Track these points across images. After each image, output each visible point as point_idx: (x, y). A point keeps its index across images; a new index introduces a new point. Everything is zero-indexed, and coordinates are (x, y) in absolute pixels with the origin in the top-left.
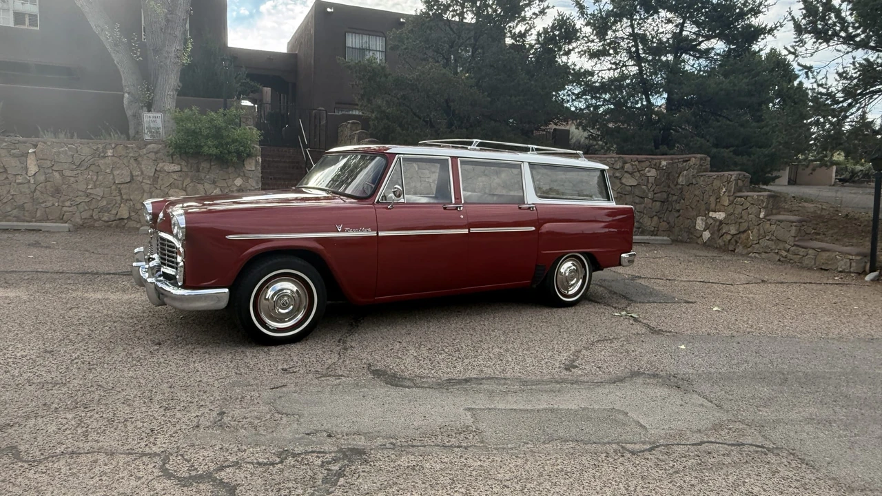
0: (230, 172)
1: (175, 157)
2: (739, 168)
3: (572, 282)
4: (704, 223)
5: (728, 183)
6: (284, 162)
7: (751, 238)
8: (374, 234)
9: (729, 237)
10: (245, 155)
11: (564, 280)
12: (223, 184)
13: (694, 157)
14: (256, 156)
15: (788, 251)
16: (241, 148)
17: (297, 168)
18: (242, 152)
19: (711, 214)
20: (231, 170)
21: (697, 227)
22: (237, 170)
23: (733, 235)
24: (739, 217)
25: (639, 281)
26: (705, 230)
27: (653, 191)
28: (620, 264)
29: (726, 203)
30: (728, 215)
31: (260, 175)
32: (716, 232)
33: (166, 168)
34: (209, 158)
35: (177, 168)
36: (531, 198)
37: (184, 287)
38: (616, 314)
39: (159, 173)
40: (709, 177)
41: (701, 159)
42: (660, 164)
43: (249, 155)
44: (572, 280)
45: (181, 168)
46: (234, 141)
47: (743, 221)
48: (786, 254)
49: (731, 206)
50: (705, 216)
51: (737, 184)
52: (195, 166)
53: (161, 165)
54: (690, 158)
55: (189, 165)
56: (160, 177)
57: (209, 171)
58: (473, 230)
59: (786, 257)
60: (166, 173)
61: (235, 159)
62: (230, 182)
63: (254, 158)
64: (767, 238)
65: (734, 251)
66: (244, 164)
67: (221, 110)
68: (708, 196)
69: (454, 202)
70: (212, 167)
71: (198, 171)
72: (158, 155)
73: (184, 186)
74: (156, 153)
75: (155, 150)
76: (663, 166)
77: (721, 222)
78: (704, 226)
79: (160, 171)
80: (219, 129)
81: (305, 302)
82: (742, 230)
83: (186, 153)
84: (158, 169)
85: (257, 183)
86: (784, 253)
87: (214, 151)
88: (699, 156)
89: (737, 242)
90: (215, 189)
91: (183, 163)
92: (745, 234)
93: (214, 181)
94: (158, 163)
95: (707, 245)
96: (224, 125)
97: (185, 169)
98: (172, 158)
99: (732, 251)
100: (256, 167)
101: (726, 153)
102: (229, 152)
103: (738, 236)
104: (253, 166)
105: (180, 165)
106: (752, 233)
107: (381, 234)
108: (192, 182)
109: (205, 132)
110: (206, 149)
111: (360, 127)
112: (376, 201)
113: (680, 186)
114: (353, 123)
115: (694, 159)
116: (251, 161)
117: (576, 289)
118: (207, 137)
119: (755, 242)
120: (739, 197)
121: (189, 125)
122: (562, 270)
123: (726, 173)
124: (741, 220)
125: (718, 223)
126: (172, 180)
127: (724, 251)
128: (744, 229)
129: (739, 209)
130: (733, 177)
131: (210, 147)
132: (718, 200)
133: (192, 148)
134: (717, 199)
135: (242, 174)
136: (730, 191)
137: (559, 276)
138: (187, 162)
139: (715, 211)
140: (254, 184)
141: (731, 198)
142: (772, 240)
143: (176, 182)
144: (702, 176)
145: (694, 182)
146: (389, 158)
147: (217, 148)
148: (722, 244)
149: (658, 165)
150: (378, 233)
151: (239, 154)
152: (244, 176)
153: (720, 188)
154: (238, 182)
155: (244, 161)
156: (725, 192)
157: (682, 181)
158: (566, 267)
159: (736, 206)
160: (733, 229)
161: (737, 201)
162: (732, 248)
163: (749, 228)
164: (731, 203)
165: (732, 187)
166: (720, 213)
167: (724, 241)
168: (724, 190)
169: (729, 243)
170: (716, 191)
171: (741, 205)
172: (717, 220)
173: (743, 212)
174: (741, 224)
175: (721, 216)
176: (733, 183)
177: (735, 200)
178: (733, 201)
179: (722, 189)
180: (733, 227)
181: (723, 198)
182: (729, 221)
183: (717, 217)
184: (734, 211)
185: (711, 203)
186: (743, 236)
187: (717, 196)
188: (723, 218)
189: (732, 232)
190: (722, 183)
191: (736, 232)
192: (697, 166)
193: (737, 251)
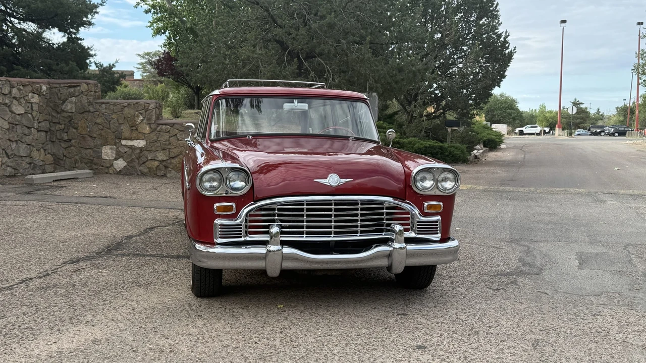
4: (114, 152)
5: (146, 111)
9: (156, 164)
13: (85, 83)
19: (124, 142)
21: (104, 157)
23: (161, 162)
24: (168, 143)
26: (116, 159)
27: (38, 120)
29: (146, 131)
30: (150, 143)
32: (135, 160)
42: (41, 89)
47: (172, 147)
49: (154, 133)
50: (115, 144)
51: (157, 112)
54: (79, 83)
68: (116, 125)
76: (44, 91)
77: (141, 149)
78: (114, 155)
82: (172, 155)
88: (91, 82)
89: (167, 168)
92: (177, 160)
95: (124, 173)
99: (162, 176)
103: (169, 161)
115: (85, 85)
120: (163, 125)
123: (141, 102)
124: (169, 147)
125: (138, 151)
128: (176, 154)
129: (166, 136)
130: (152, 106)
132: (134, 128)
134: (132, 127)
136: (149, 119)
141: (153, 126)
144: (103, 103)
145: (91, 109)
148: (145, 170)
149: (39, 90)
153: (134, 116)
156: (142, 121)
157: (71, 108)
159: (162, 133)
160: (161, 156)
161: (161, 128)
162: (162, 173)
163: (181, 153)
164: (153, 131)
165: (152, 116)
166: (138, 141)
167: (148, 168)
168: (141, 118)
169: (156, 169)
170: (129, 119)
171: (167, 132)
172: (136, 148)
173: (171, 138)
174: (170, 150)
175: (140, 143)
176: (152, 111)
177: (159, 128)
178: (155, 129)
179: (138, 117)
180: (160, 154)
181: (141, 126)
182: (153, 148)
183: (136, 145)
184: (158, 138)
185: (123, 131)
186: (173, 161)
187: (133, 123)
188: (144, 145)
189: (160, 159)
190: (137, 111)
191: (165, 158)
192: (92, 93)
193: (168, 176)
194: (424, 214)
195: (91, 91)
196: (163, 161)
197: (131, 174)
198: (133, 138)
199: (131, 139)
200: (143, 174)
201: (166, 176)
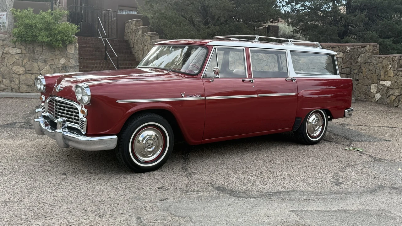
0: (57, 54)
1: (17, 43)
2: (396, 52)
3: (317, 128)
4: (376, 88)
5: (393, 62)
6: (90, 47)
8: (203, 98)
9: (394, 97)
10: (68, 42)
11: (312, 127)
12: (51, 62)
14: (75, 43)
16: (65, 37)
17: (99, 52)
18: (66, 40)
19: (381, 82)
20: (57, 52)
21: (372, 91)
22: (62, 53)
23: (397, 96)
25: (348, 127)
26: (377, 93)
27: (341, 67)
28: (344, 116)
29: (392, 75)
30: (394, 83)
31: (78, 57)
32: (385, 94)
33: (11, 51)
34: (42, 44)
35: (18, 51)
36: (292, 74)
37: (87, 135)
38: (347, 149)
39: (5, 55)
40: (380, 58)
41: (374, 46)
42: (346, 49)
43: (71, 43)
44: (316, 127)
45: (21, 51)
46: (59, 33)
49: (395, 77)
50: (377, 83)
51: (399, 63)
52: (32, 49)
53: (7, 49)
54: (366, 45)
55: (27, 49)
56: (6, 57)
57: (41, 54)
58: (260, 95)
60: (10, 55)
61: (61, 45)
62: (56, 61)
63: (73, 45)
65: (397, 106)
66: (66, 49)
67: (49, 11)
68: (379, 71)
69: (247, 77)
70: (44, 51)
71: (34, 53)
72: (5, 42)
73: (24, 63)
74: (3, 40)
75: (2, 39)
76: (348, 51)
77: (388, 88)
78: (376, 90)
79: (6, 53)
80: (49, 24)
81: (161, 143)
83: (26, 41)
84: (4, 52)
85: (76, 61)
87: (46, 39)
88: (372, 44)
89: (399, 101)
90: (46, 66)
91: (23, 48)
93: (45, 60)
94: (5, 48)
95: (378, 103)
96: (52, 21)
97: (24, 52)
98: (15, 44)
99: (396, 106)
100: (75, 51)
101: (388, 42)
102: (57, 41)
103: (400, 97)
104: (73, 50)
105: (20, 48)
107: (207, 98)
108: (29, 61)
109: (40, 26)
110: (40, 38)
111: (142, 24)
112: (202, 77)
113: (360, 64)
114: (137, 21)
115: (369, 46)
116: (71, 47)
117: (318, 132)
118: (41, 30)
120: (400, 71)
121: (28, 21)
122: (310, 120)
123: (392, 56)
125: (386, 88)
126: (14, 60)
127: (391, 107)
130: (397, 58)
131: (43, 37)
132: (386, 73)
133: (30, 38)
134: (385, 72)
135: (65, 56)
136: (394, 67)
137: (308, 124)
138: (26, 48)
139: (384, 80)
140: (74, 63)
141: (395, 72)
143: (18, 61)
144: (375, 57)
145: (369, 61)
146: (208, 48)
147: (48, 38)
148: (389, 102)
149: (344, 50)
150: (205, 98)
151: (63, 41)
152: (67, 57)
153: (387, 65)
154: (63, 61)
155: (66, 46)
156: (391, 68)
157: (361, 60)
158: (313, 118)
159: (399, 77)
160: (396, 92)
161: (399, 74)
164: (395, 75)
165: (396, 65)
166: (387, 81)
167: (390, 100)
169: (394, 101)
170: (385, 67)
172: (386, 86)
175: (388, 83)
176: (396, 62)
177: (398, 73)
179: (389, 66)
180: (397, 91)
181: (389, 72)
182: (394, 87)
183: (386, 84)
184: (397, 80)
185: (381, 75)
187: (386, 70)
188: (390, 85)
189: (396, 94)
190: (389, 62)
191: (398, 94)
192: (371, 51)
195: (371, 50)
197: (382, 104)
198: (385, 80)
200: (388, 105)
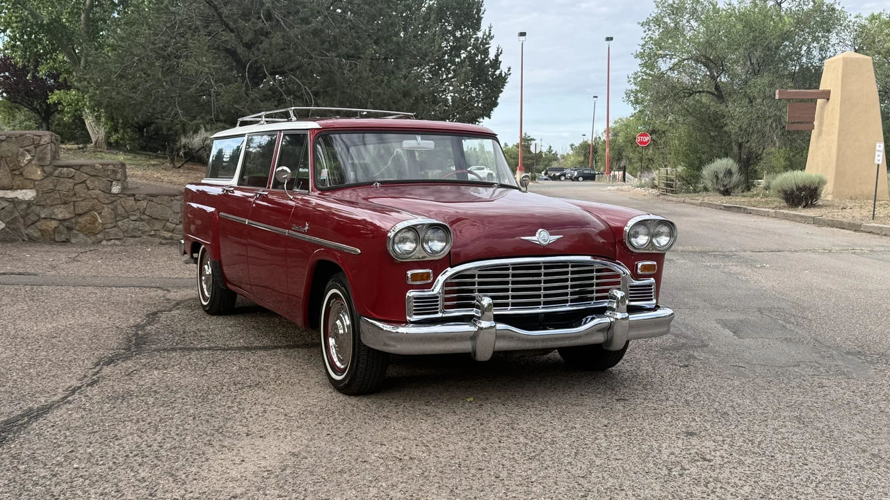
5: (35, 148)
7: (100, 220)
9: (54, 224)
15: (173, 231)
19: (3, 194)
23: (62, 221)
24: (72, 193)
29: (37, 176)
30: (42, 193)
32: (19, 219)
47: (78, 199)
48: (170, 234)
49: (50, 179)
51: (54, 149)
59: (171, 238)
64: (133, 218)
65: (65, 241)
77: (29, 203)
82: (79, 211)
86: (168, 235)
89: (71, 229)
92: (86, 218)
99: (62, 241)
103: (74, 220)
106: (100, 214)
119: (110, 226)
120: (63, 167)
123: (29, 133)
124: (74, 199)
125: (24, 206)
128: (86, 209)
129: (69, 183)
130: (46, 139)
132: (17, 172)
134: (14, 170)
136: (41, 159)
141: (47, 169)
142: (142, 220)
148: (35, 235)
153: (17, 155)
156: (30, 161)
159: (61, 179)
160: (61, 212)
161: (60, 172)
162: (63, 237)
163: (93, 209)
164: (47, 176)
165: (46, 154)
166: (24, 191)
167: (41, 230)
168: (29, 157)
169: (54, 232)
170: (9, 159)
171: (70, 178)
172: (22, 202)
173: (76, 187)
174: (76, 204)
175: (28, 195)
176: (46, 147)
177: (57, 172)
178: (51, 174)
179: (23, 155)
180: (60, 210)
181: (29, 169)
182: (48, 201)
183: (20, 197)
184: (55, 186)
186: (81, 220)
187: (15, 166)
188: (33, 197)
189: (60, 217)
190: (22, 147)
191: (68, 216)
193: (73, 241)
194: (636, 276)
196: (65, 220)
197: (13, 241)
198: (15, 187)
199: (12, 188)
200: (32, 240)
201: (70, 242)
